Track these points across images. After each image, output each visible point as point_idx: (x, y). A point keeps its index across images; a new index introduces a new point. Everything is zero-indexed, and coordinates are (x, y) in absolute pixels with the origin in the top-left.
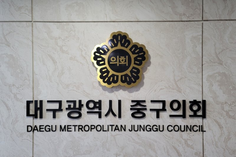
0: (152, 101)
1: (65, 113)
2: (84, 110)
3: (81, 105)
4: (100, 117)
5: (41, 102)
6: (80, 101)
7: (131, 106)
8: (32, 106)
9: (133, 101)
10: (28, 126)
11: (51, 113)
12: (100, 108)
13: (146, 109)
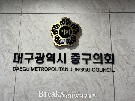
0: (83, 54)
1: (35, 60)
2: (45, 59)
3: (44, 56)
4: (54, 63)
5: (22, 54)
6: (43, 54)
7: (72, 57)
8: (17, 56)
9: (72, 54)
10: (14, 67)
11: (27, 61)
12: (54, 58)
13: (80, 59)
